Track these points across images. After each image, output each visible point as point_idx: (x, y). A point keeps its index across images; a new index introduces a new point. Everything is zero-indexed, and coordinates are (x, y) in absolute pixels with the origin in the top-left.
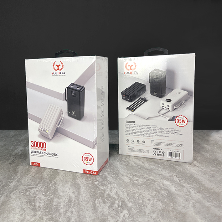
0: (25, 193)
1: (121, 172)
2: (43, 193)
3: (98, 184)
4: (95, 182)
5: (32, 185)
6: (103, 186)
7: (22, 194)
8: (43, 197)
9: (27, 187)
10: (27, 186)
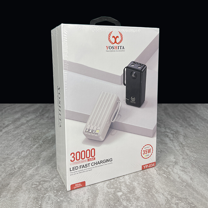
0: (37, 186)
1: (157, 187)
2: (55, 192)
3: (121, 196)
4: (118, 192)
5: (48, 177)
6: (127, 200)
7: (34, 186)
8: (53, 196)
9: (41, 180)
10: (43, 177)
